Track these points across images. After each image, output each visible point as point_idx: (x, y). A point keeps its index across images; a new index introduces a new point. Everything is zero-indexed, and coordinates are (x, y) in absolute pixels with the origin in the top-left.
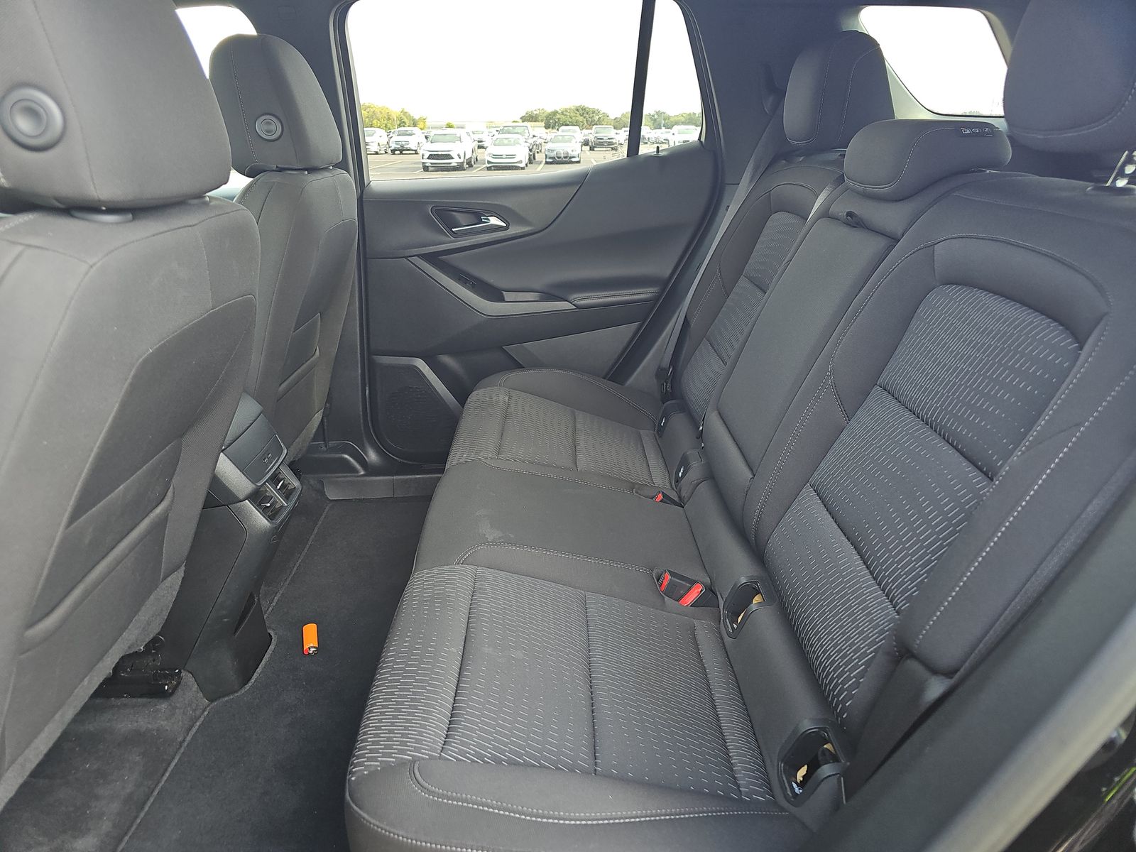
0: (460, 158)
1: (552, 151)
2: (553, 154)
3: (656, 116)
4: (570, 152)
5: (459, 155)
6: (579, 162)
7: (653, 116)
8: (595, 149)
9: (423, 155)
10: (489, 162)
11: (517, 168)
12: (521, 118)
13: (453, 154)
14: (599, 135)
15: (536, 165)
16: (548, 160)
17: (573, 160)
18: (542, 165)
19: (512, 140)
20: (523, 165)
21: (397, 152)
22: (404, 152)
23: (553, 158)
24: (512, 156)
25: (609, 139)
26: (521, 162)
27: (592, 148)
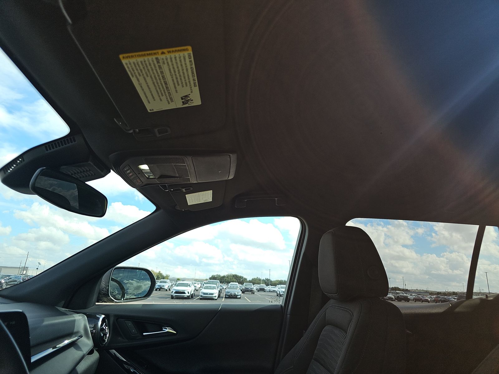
0: (189, 294)
1: (229, 292)
2: (229, 294)
3: (266, 281)
4: (236, 293)
5: (188, 292)
6: (240, 298)
7: (265, 280)
8: (245, 293)
9: (172, 292)
10: (201, 296)
11: (213, 299)
12: (210, 278)
13: (186, 292)
14: (247, 287)
15: (222, 299)
16: (226, 296)
17: (238, 297)
18: (224, 299)
19: (212, 287)
20: (216, 298)
21: (158, 290)
22: (161, 290)
23: (229, 295)
24: (212, 294)
25: (251, 289)
26: (216, 297)
27: (243, 292)
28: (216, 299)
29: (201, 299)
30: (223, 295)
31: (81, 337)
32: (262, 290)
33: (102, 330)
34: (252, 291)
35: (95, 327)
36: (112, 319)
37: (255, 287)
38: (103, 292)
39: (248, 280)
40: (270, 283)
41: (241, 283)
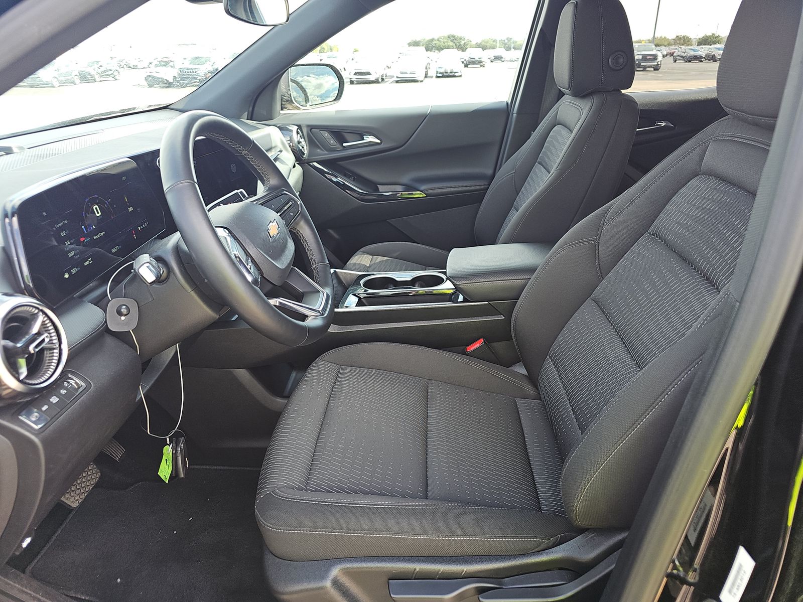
1: (442, 67)
2: (442, 70)
3: (507, 42)
4: (454, 68)
5: (375, 72)
6: (461, 76)
7: (505, 41)
8: (469, 66)
9: (350, 73)
10: (397, 77)
11: (417, 81)
12: (408, 44)
13: (371, 72)
14: (472, 56)
16: (438, 74)
17: (457, 74)
18: (433, 79)
20: (421, 79)
23: (442, 73)
25: (479, 58)
27: (466, 66)
28: (422, 81)
29: (397, 82)
30: (432, 73)
31: (281, 151)
32: (498, 58)
33: (299, 142)
34: (480, 63)
35: (291, 140)
36: (305, 130)
37: (485, 55)
38: (285, 98)
39: (474, 43)
40: (512, 45)
41: (462, 48)
